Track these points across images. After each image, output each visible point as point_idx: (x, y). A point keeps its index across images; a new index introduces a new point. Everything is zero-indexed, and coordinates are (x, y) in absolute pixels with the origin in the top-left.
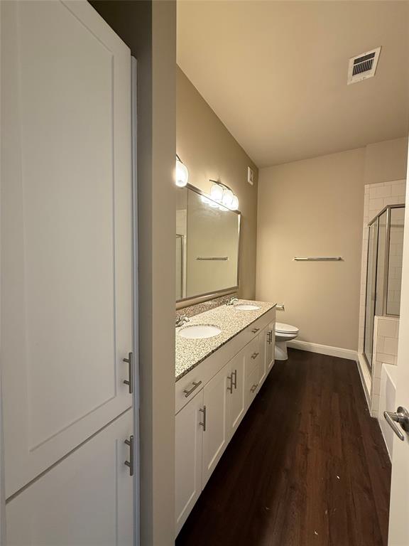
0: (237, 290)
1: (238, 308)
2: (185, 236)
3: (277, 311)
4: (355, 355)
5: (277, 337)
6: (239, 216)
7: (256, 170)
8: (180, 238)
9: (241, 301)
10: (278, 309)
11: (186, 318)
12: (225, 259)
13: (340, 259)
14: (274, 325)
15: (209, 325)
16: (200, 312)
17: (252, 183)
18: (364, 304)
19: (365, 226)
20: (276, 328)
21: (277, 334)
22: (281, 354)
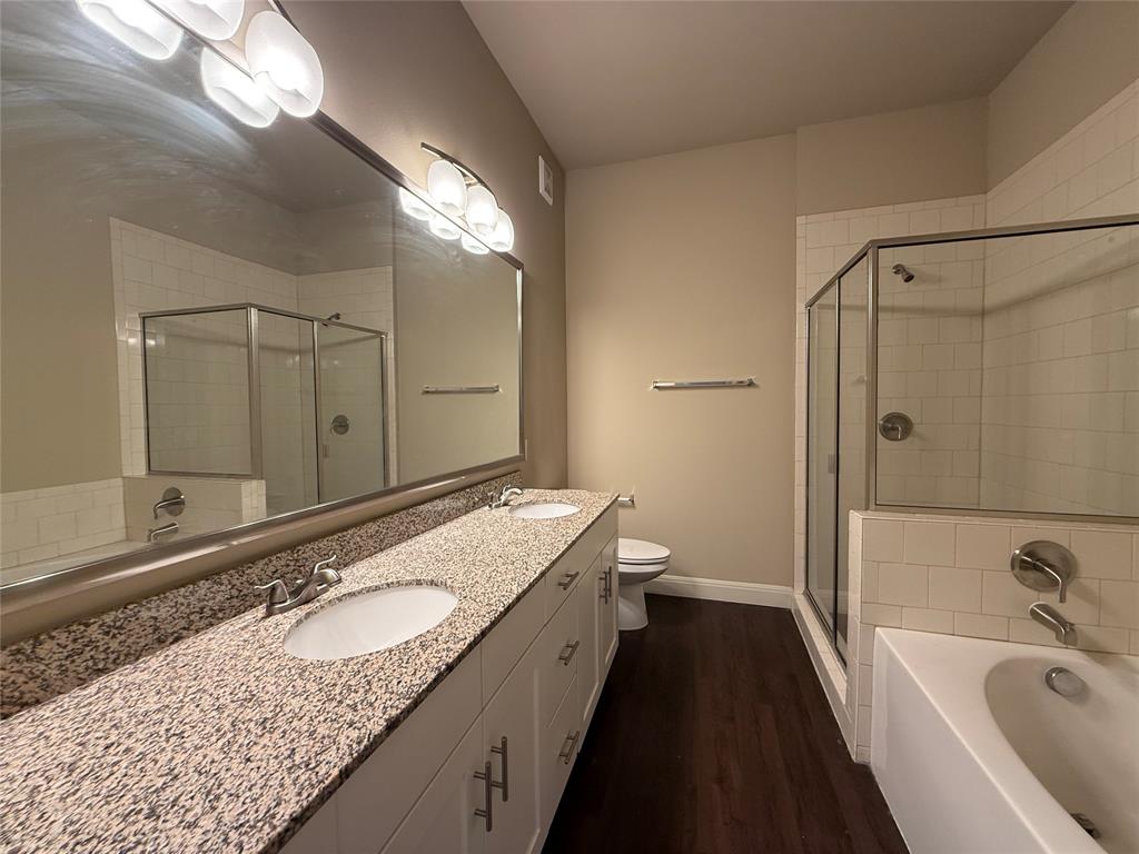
0: (520, 465)
1: (521, 513)
2: (391, 336)
3: (620, 511)
4: (787, 596)
5: (622, 576)
6: (519, 274)
7: (559, 173)
8: (378, 340)
9: (529, 494)
10: (623, 505)
11: (331, 573)
12: (495, 390)
13: (751, 384)
14: (615, 551)
15: (419, 583)
16: (404, 536)
17: (550, 201)
18: (804, 483)
19: (801, 308)
20: (622, 554)
21: (622, 568)
22: (631, 615)
